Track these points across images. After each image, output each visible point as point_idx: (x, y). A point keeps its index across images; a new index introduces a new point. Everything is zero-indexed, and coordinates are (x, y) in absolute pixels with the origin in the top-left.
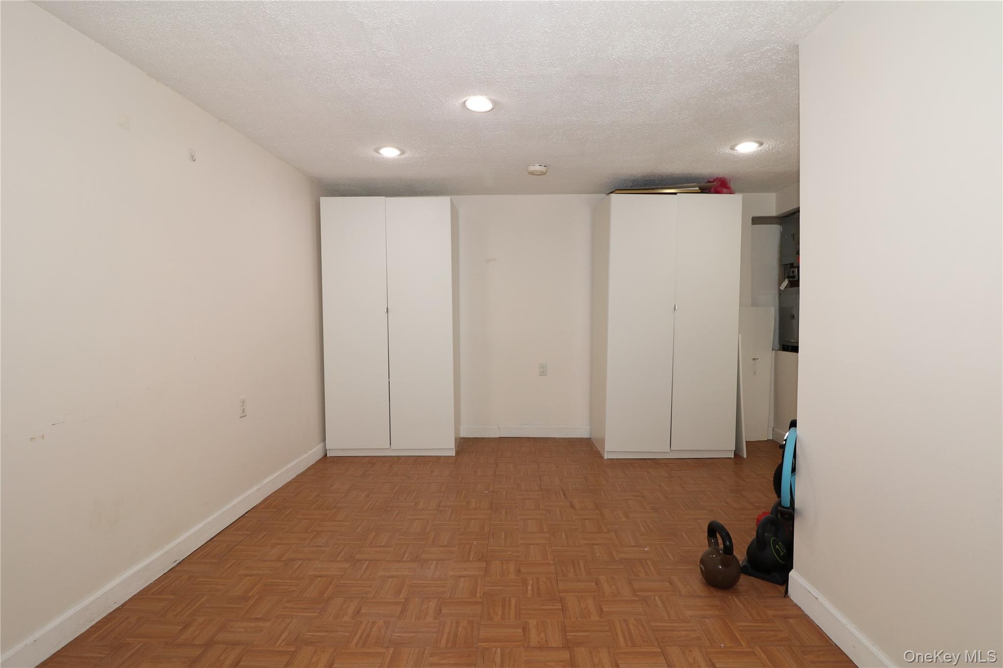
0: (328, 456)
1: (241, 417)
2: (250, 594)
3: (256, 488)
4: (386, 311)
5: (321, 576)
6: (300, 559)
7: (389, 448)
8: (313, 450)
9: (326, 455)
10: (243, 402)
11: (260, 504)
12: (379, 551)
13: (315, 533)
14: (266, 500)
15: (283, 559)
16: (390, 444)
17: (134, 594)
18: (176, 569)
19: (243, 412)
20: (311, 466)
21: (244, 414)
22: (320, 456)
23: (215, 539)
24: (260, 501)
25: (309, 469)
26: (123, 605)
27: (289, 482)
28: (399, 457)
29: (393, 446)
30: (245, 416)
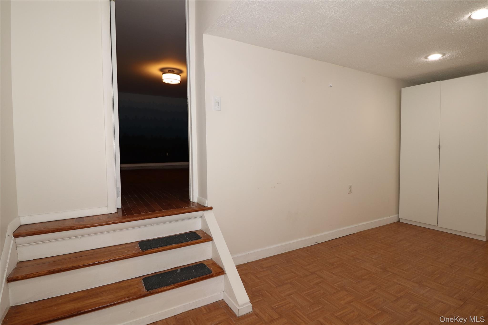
0: (400, 222)
1: (349, 193)
2: (335, 264)
3: (355, 225)
4: (438, 147)
5: (366, 270)
6: (361, 260)
7: (437, 225)
8: (391, 217)
9: (399, 221)
10: (350, 187)
11: (357, 233)
12: (400, 271)
13: (374, 252)
14: (360, 232)
15: (354, 257)
16: (438, 223)
17: (300, 248)
18: (316, 245)
19: (350, 191)
20: (389, 224)
21: (350, 192)
22: (396, 220)
23: (333, 240)
24: (357, 232)
25: (387, 225)
26: (295, 250)
27: (374, 228)
28: (443, 232)
29: (439, 225)
30: (351, 193)
